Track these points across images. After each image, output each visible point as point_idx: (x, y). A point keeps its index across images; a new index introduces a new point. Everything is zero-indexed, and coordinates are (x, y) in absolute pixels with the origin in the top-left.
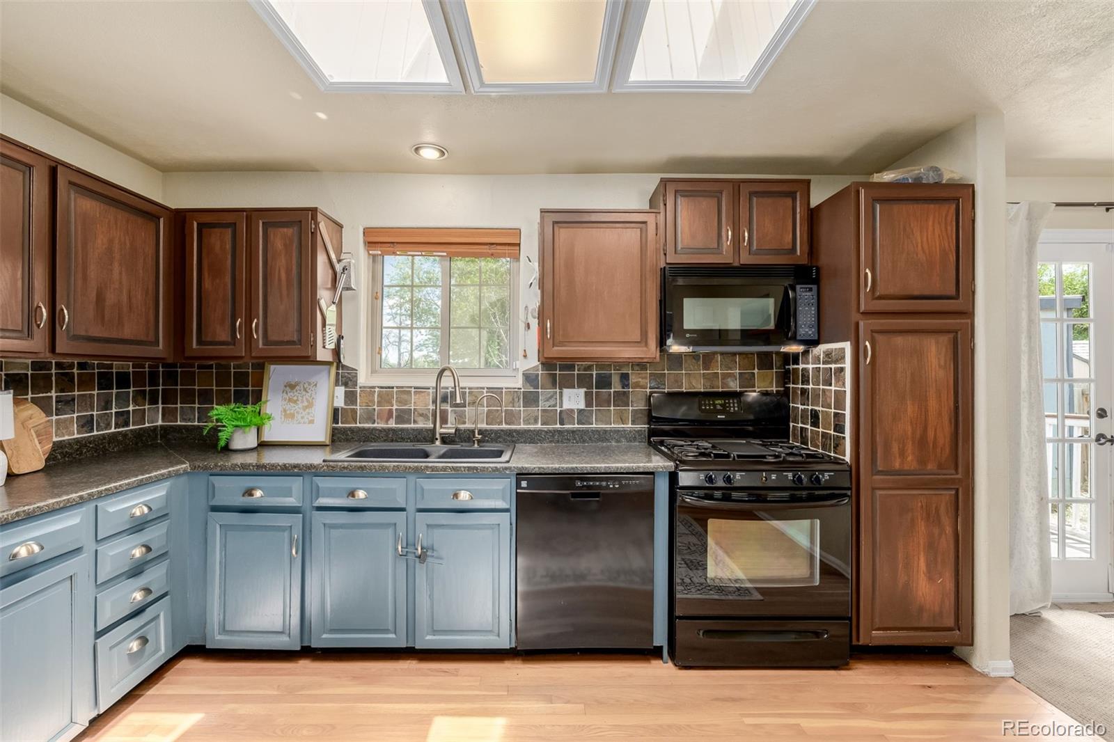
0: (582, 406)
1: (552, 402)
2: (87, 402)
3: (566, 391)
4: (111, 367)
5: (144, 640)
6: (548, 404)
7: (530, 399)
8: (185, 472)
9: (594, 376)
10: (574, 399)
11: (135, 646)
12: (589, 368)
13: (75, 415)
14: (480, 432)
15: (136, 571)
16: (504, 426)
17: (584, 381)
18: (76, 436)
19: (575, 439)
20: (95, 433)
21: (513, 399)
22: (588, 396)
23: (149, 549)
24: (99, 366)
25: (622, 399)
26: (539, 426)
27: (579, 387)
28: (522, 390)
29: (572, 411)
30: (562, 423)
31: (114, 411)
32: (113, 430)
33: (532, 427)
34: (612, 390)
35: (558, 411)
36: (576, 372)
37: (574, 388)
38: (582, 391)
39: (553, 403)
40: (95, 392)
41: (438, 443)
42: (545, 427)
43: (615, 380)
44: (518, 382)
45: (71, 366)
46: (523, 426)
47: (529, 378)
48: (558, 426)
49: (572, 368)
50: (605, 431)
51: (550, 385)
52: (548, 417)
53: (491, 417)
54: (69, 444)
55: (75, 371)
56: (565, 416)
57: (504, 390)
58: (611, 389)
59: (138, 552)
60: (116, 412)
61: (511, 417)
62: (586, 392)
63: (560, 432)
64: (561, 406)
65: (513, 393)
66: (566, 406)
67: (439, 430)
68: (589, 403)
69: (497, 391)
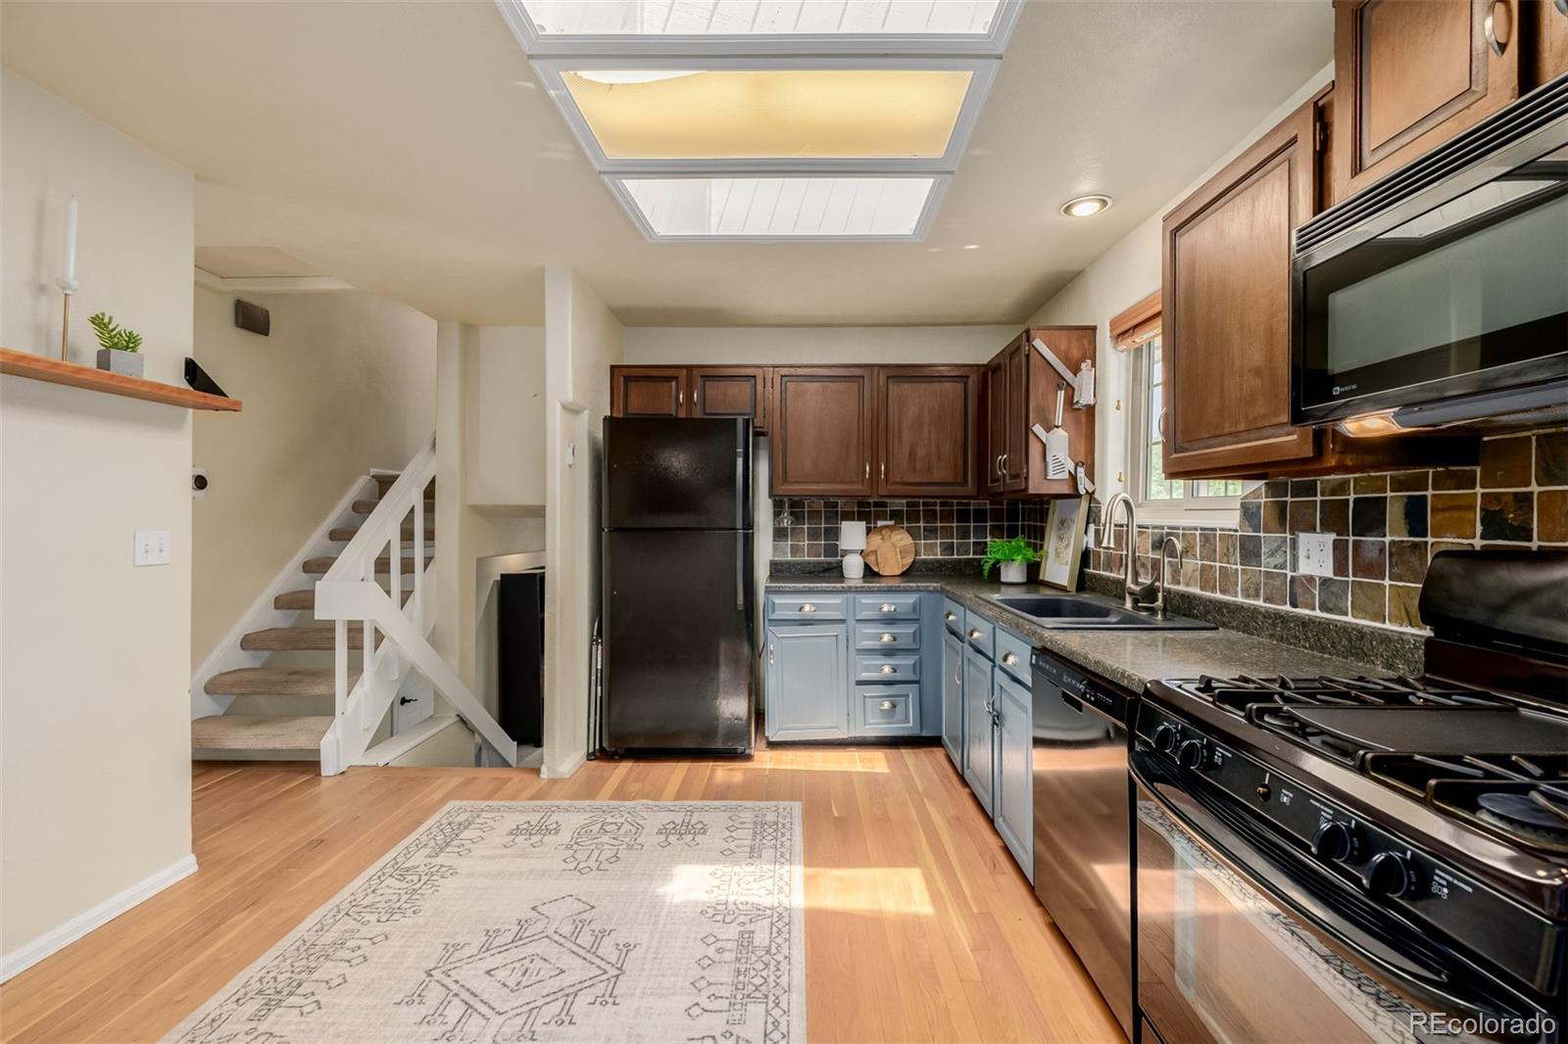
0: (1329, 573)
1: (1278, 559)
2: (947, 532)
3: (1304, 538)
4: (969, 504)
5: (894, 706)
6: (1274, 561)
7: (1250, 551)
8: (935, 591)
9: (1351, 505)
10: (1315, 555)
11: (887, 705)
12: (1344, 487)
13: (939, 541)
15: (889, 652)
16: (1218, 596)
17: (1332, 518)
18: (939, 557)
19: (1307, 639)
20: (955, 556)
21: (1228, 550)
22: (1339, 548)
23: (895, 639)
24: (958, 504)
25: (1408, 561)
26: (1260, 603)
27: (1326, 527)
28: (1238, 534)
29: (1311, 579)
30: (1294, 605)
31: (972, 540)
32: (971, 556)
33: (1250, 602)
34: (1387, 539)
35: (1289, 578)
36: (1319, 498)
37: (1314, 530)
38: (1331, 539)
39: (1281, 560)
40: (955, 525)
42: (1269, 607)
43: (1394, 513)
44: (1231, 520)
45: (935, 504)
46: (1240, 599)
47: (1248, 512)
48: (1288, 608)
49: (1312, 488)
51: (1274, 523)
52: (1273, 586)
53: (1206, 578)
54: (932, 562)
55: (938, 508)
56: (1298, 590)
57: (1218, 532)
58: (1384, 536)
59: (886, 638)
60: (974, 542)
61: (1227, 581)
62: (1335, 540)
63: (1287, 620)
64: (1294, 568)
65: (1228, 537)
66: (1305, 568)
67: (1128, 586)
68: (1340, 567)
69: (1208, 534)
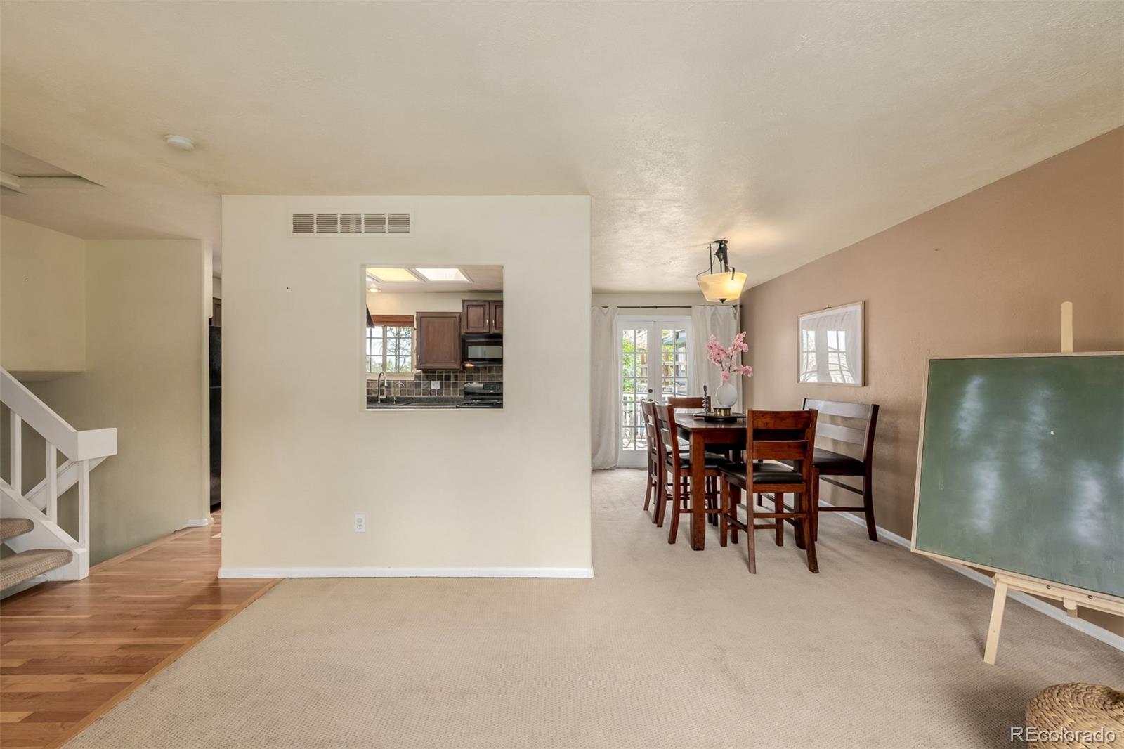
0: (439, 388)
1: (427, 386)
3: (432, 382)
6: (425, 387)
7: (418, 385)
9: (444, 376)
10: (435, 385)
12: (442, 372)
14: (396, 398)
16: (407, 396)
17: (440, 378)
19: (436, 401)
21: (411, 385)
22: (441, 384)
25: (455, 385)
26: (421, 396)
27: (438, 380)
28: (415, 381)
29: (435, 390)
30: (431, 395)
33: (418, 396)
34: (450, 381)
35: (429, 390)
36: (436, 374)
37: (435, 380)
38: (439, 382)
41: (379, 402)
42: (424, 396)
43: (452, 377)
44: (413, 379)
46: (415, 396)
47: (417, 376)
48: (429, 396)
49: (435, 372)
50: (448, 398)
51: (425, 379)
52: (425, 392)
53: (402, 392)
56: (432, 392)
57: (407, 382)
61: (410, 392)
63: (429, 398)
64: (430, 388)
65: (411, 383)
66: (432, 388)
67: (380, 397)
68: (441, 386)
69: (404, 382)
